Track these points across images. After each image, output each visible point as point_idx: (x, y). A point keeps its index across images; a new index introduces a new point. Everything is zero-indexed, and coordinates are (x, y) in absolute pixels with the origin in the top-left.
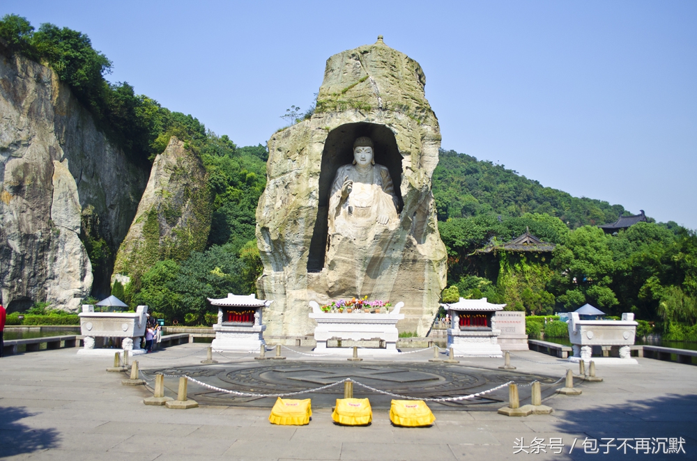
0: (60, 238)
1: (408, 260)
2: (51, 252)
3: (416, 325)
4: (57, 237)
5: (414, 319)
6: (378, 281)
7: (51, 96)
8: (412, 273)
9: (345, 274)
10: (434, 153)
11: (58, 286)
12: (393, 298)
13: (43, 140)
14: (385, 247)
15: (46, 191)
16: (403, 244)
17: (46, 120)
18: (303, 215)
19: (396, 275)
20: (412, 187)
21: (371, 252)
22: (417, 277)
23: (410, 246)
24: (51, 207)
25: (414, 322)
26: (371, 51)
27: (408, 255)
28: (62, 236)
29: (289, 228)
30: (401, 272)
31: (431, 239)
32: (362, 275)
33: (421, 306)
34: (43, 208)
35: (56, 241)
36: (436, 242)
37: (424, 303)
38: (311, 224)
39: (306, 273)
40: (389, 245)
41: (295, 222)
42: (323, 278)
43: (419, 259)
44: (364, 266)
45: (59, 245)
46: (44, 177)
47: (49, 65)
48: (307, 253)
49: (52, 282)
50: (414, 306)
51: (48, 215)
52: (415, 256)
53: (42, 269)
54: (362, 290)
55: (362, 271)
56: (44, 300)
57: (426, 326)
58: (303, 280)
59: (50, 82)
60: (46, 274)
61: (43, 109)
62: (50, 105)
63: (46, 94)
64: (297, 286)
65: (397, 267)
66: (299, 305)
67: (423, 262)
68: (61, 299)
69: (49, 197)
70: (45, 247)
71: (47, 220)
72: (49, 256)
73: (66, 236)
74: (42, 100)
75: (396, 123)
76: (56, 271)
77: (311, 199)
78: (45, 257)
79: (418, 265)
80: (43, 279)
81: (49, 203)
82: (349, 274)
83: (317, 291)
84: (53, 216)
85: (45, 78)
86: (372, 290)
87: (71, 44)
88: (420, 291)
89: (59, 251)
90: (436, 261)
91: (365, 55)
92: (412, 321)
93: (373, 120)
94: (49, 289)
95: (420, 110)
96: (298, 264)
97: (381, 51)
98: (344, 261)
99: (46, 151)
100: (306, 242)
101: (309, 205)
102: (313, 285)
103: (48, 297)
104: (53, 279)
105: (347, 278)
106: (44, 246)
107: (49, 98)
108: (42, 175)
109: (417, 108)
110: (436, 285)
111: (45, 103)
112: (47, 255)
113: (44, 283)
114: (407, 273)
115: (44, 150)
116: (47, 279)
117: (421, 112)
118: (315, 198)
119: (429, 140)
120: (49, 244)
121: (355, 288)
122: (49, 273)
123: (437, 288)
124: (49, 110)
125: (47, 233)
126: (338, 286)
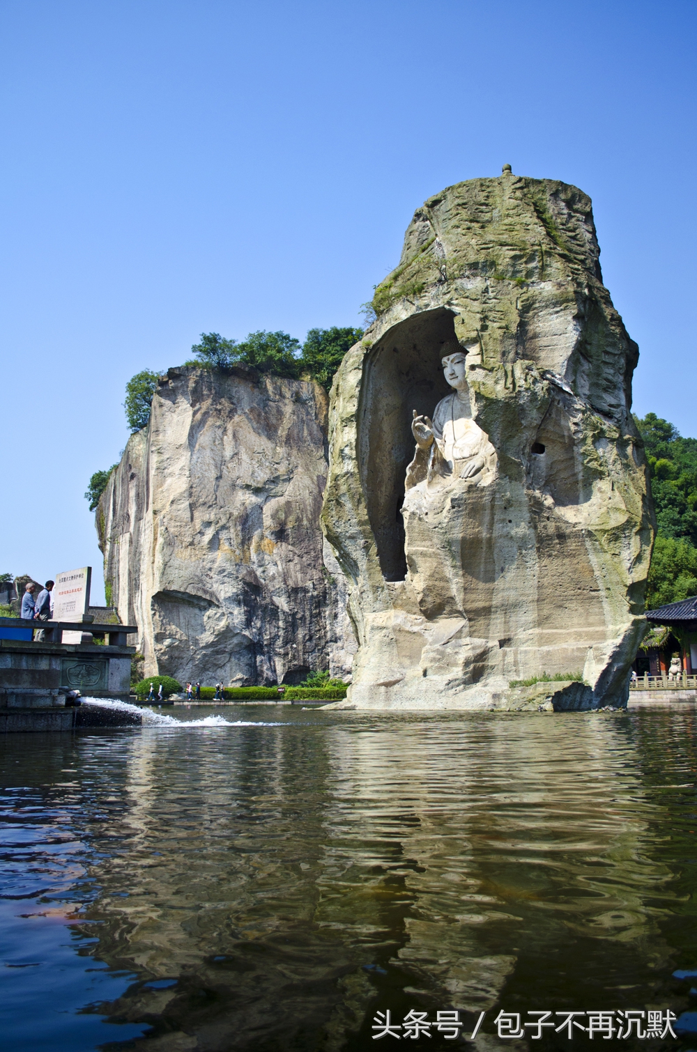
0: (338, 589)
1: (550, 538)
2: (329, 607)
3: (582, 660)
4: (335, 588)
5: (578, 649)
6: (499, 583)
7: (316, 415)
8: (566, 561)
9: (432, 576)
10: (562, 327)
11: (343, 651)
12: (545, 612)
13: (308, 470)
14: (487, 519)
15: (314, 532)
16: (525, 509)
17: (312, 445)
18: (343, 488)
19: (536, 567)
20: (487, 399)
21: (456, 530)
22: (579, 566)
23: (542, 510)
24: (322, 550)
25: (579, 654)
26: (445, 197)
27: (545, 527)
28: (340, 585)
29: (334, 513)
30: (546, 561)
31: (600, 490)
32: (456, 575)
33: (603, 623)
34: (313, 554)
35: (334, 593)
36: (610, 494)
37: (608, 618)
38: (359, 502)
39: (384, 583)
40: (493, 515)
41: (339, 503)
42: (408, 588)
43: (568, 531)
44: (454, 558)
45: (339, 598)
46: (311, 515)
47: (312, 378)
48: (374, 550)
49: (334, 645)
50: (590, 625)
51: (320, 561)
52: (558, 528)
53: (320, 630)
54: (465, 601)
55: (454, 567)
56: (326, 668)
57: (600, 660)
58: (384, 595)
59: (313, 398)
60: (325, 636)
61: (306, 433)
62: (315, 426)
63: (308, 414)
64: (378, 605)
65: (532, 554)
66: (379, 636)
67: (577, 535)
68: (346, 667)
69: (319, 538)
70: (321, 601)
71: (320, 568)
72: (327, 613)
73: (345, 585)
74: (303, 421)
75: (456, 296)
76: (338, 631)
77: (347, 461)
78: (323, 615)
79: (572, 545)
80: (323, 642)
81: (319, 546)
82: (437, 576)
83: (408, 612)
84: (325, 561)
85: (305, 394)
86: (491, 600)
87: (341, 345)
88: (593, 593)
89: (339, 606)
90: (605, 531)
91: (437, 207)
92: (576, 654)
93: (427, 306)
94: (331, 655)
95: (524, 260)
96: (368, 569)
97: (459, 190)
98: (423, 554)
99: (313, 483)
100: (364, 531)
101: (345, 470)
102: (400, 602)
103: (331, 665)
104: (336, 641)
105: (436, 583)
106: (319, 601)
107: (314, 418)
108: (309, 513)
109: (514, 258)
110: (615, 578)
111: (308, 425)
112: (325, 611)
113: (324, 647)
114: (556, 562)
115: (310, 482)
116: (327, 642)
117: (526, 263)
118: (350, 458)
119: (547, 307)
120: (325, 598)
121: (452, 598)
122: (329, 635)
123: (617, 583)
124: (315, 432)
125: (321, 584)
126: (429, 599)
